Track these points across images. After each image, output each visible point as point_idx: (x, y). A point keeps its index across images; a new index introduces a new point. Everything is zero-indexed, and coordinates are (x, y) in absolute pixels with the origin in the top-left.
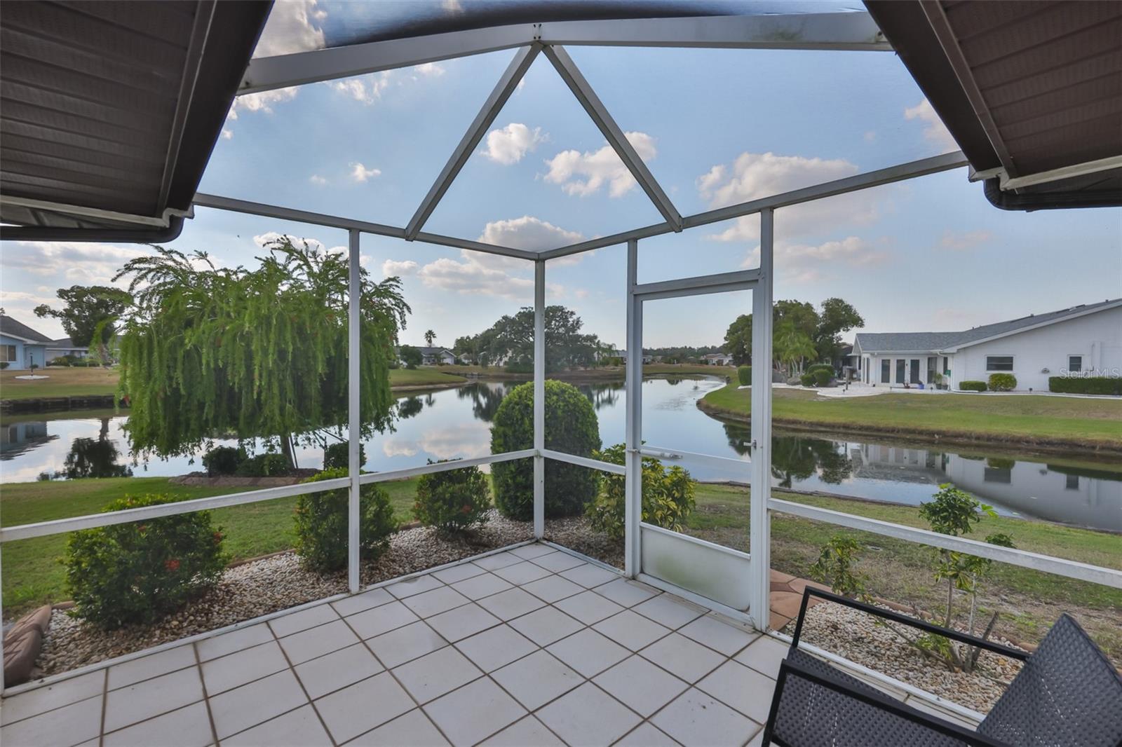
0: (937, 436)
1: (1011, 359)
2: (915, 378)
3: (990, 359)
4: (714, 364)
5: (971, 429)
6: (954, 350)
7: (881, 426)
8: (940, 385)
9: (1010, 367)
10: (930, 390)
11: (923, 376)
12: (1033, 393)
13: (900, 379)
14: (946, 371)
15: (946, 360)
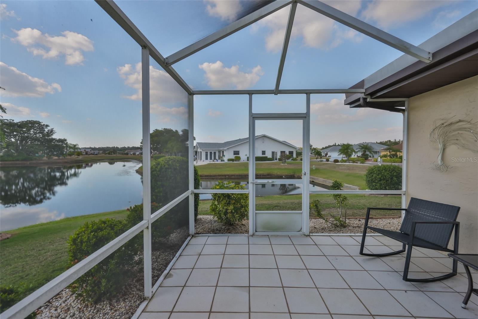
0: (227, 176)
1: (239, 152)
2: (215, 158)
3: (234, 152)
4: (131, 155)
5: (235, 173)
6: (226, 149)
7: (212, 175)
8: (222, 160)
9: (239, 154)
10: (219, 162)
11: (217, 158)
12: (244, 162)
13: (211, 159)
14: (223, 155)
15: (223, 152)
